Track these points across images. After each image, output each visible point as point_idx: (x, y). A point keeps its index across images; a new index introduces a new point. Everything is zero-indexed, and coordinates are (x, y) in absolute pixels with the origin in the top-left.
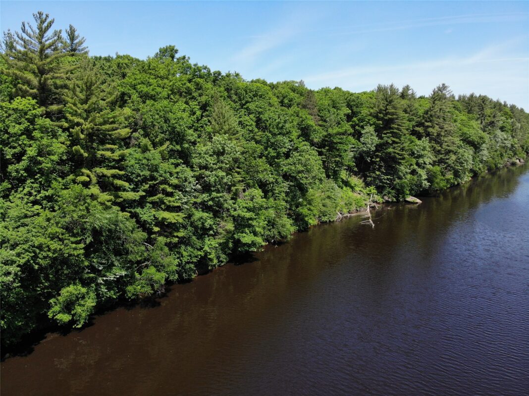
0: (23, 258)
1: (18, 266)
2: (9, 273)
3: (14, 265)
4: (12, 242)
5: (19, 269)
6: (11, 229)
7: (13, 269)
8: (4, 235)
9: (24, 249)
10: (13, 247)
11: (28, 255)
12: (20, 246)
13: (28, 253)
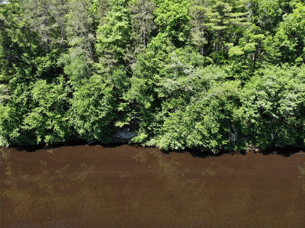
0: (300, 100)
1: (296, 104)
2: (290, 106)
3: (294, 103)
4: (296, 90)
5: (296, 105)
6: (297, 83)
7: (293, 104)
8: (293, 85)
9: (302, 95)
10: (296, 93)
11: (303, 99)
12: (300, 93)
13: (303, 98)
